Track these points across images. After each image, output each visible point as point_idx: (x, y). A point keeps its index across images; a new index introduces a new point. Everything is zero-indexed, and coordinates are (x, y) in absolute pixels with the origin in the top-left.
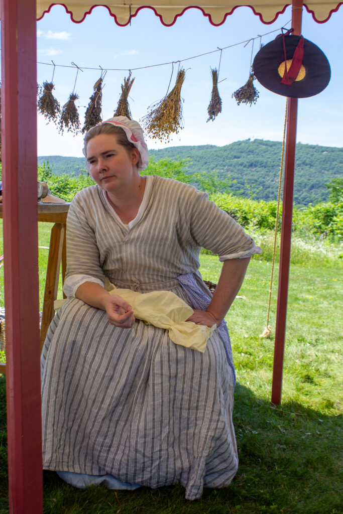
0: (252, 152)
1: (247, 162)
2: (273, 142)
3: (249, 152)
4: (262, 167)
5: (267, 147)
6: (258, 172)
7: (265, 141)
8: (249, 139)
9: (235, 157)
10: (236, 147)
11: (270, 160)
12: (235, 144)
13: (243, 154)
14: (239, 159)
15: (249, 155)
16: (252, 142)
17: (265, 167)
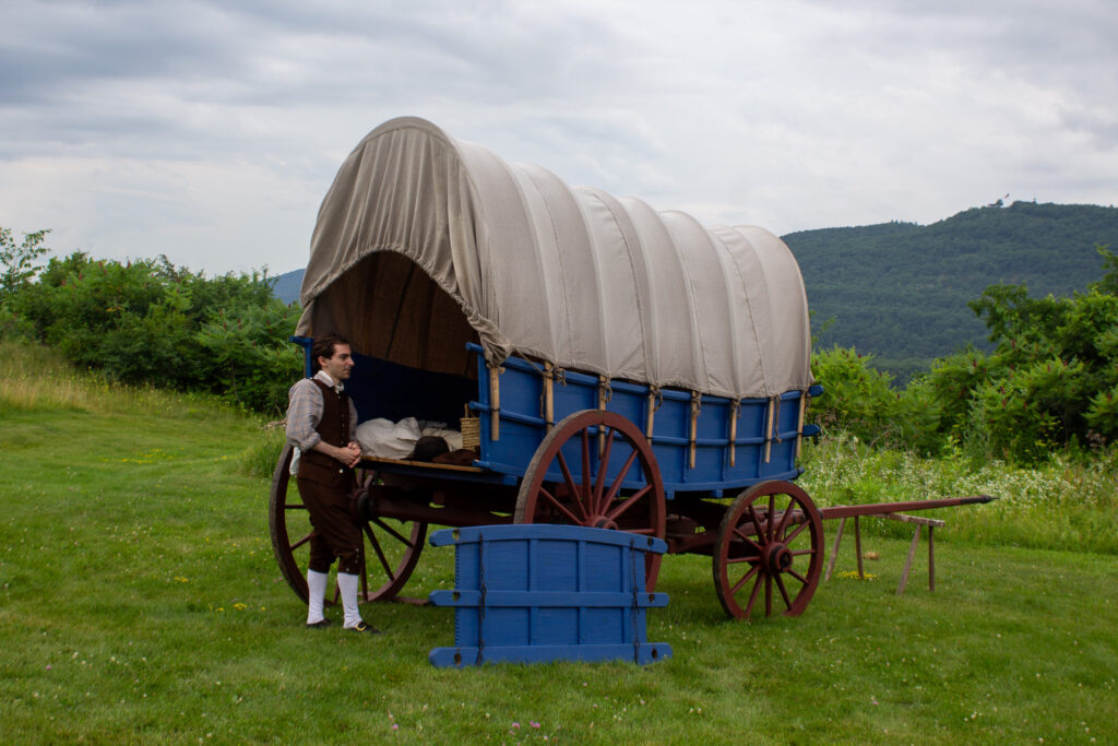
0: (1009, 235)
1: (996, 261)
2: (1063, 206)
3: (1000, 234)
4: (1037, 272)
5: (1047, 219)
7: (1043, 205)
8: (1000, 203)
9: (964, 250)
10: (964, 223)
11: (1056, 252)
12: (962, 216)
13: (985, 242)
14: (974, 255)
15: (1000, 242)
16: (1008, 208)
17: (1044, 273)
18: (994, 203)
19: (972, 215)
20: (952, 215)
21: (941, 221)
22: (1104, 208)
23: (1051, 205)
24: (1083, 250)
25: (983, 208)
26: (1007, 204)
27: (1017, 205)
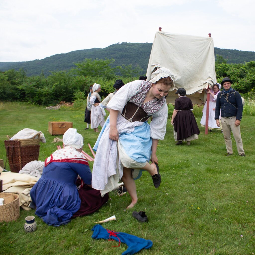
0: (122, 50)
1: (119, 56)
2: (132, 43)
3: (120, 50)
4: (128, 58)
5: (129, 46)
6: (126, 61)
7: (128, 43)
8: (119, 43)
9: (112, 54)
10: (111, 48)
11: (132, 53)
12: (111, 46)
13: (116, 52)
14: (114, 55)
15: (120, 52)
16: (120, 44)
17: (130, 58)
18: (118, 43)
19: (113, 46)
20: (109, 46)
21: (106, 47)
22: (141, 43)
23: (130, 43)
24: (137, 53)
25: (116, 44)
26: (120, 43)
27: (123, 43)
